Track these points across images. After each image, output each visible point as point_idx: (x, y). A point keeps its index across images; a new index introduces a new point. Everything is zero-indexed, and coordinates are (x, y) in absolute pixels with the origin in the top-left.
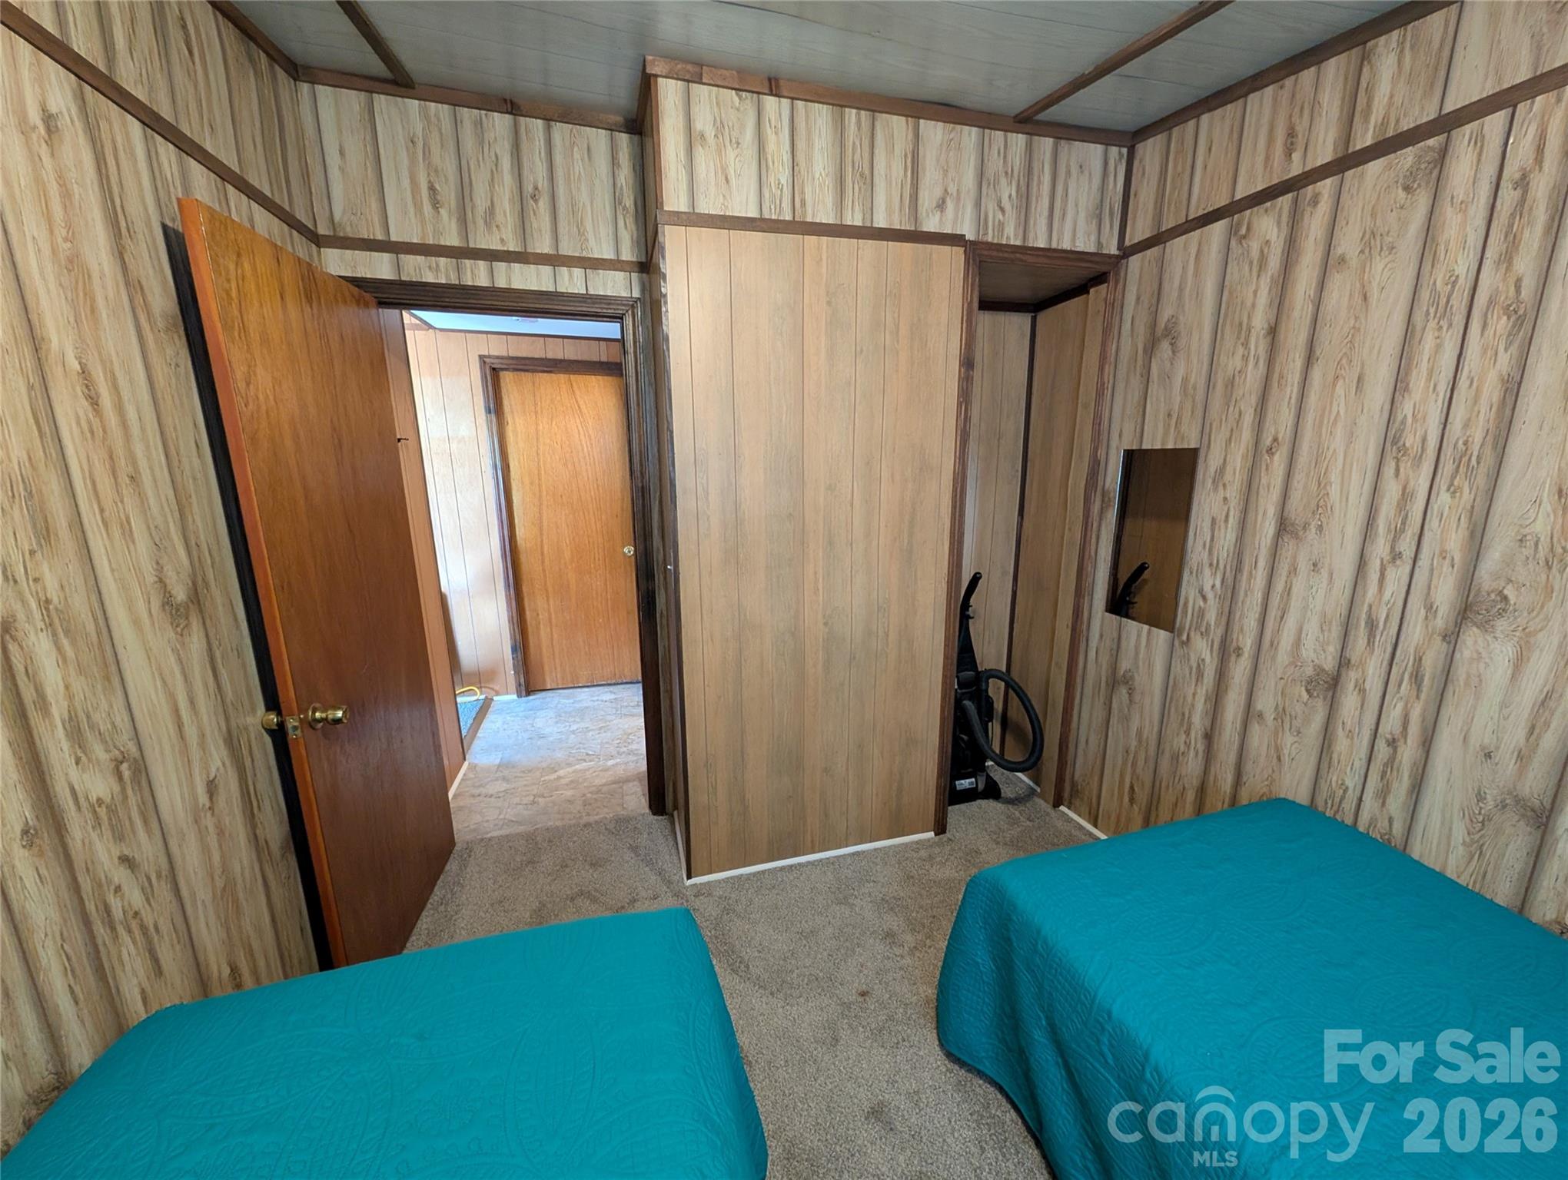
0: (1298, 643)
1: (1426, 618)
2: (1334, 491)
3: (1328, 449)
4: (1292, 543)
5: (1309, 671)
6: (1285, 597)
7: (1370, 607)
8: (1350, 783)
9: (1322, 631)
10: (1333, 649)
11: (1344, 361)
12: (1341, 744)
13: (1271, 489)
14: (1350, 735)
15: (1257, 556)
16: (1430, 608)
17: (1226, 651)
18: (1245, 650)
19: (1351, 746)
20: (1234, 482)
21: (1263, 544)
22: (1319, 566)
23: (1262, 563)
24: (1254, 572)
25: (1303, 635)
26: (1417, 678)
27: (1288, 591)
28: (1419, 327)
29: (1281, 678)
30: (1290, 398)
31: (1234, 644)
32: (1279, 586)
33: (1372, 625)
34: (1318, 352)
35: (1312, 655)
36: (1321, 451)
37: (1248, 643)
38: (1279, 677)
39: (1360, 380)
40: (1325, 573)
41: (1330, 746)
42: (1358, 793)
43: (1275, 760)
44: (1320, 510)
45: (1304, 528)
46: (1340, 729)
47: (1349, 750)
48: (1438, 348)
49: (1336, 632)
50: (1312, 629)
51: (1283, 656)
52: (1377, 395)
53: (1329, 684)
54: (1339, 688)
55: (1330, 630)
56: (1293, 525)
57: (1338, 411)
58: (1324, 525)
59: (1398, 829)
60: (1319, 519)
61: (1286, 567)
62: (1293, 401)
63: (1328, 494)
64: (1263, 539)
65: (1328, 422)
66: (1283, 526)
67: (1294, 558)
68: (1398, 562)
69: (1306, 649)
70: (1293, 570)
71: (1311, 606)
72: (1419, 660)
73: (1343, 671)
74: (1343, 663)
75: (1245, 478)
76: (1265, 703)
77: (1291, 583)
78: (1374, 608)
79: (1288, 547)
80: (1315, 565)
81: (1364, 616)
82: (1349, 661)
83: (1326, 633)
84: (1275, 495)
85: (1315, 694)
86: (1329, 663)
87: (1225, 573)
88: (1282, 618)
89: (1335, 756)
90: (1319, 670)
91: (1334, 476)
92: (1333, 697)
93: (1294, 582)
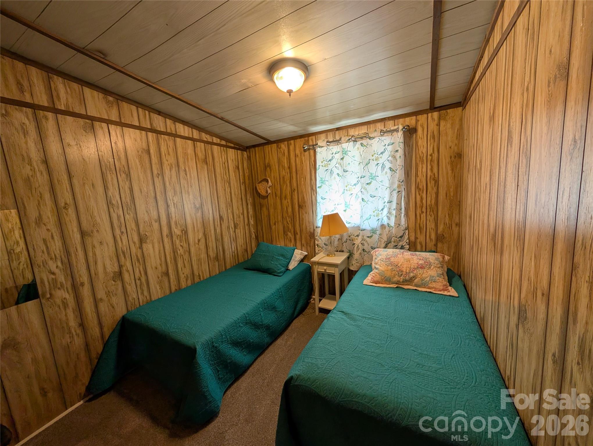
0: (105, 268)
1: (134, 245)
2: (98, 219)
3: (90, 206)
4: (89, 238)
5: (112, 275)
6: (94, 256)
7: (121, 248)
8: (135, 297)
9: (111, 261)
10: (116, 265)
11: (85, 178)
12: (128, 287)
13: (72, 221)
14: (130, 285)
15: (76, 247)
16: (134, 243)
17: (75, 288)
18: (85, 282)
19: (131, 287)
20: (50, 222)
21: (77, 242)
22: (102, 243)
23: (79, 249)
24: (77, 253)
25: (106, 266)
26: (138, 260)
27: (94, 254)
28: (105, 172)
29: (104, 283)
30: (67, 189)
31: (79, 283)
32: (90, 254)
33: (124, 253)
34: (73, 174)
35: (110, 269)
36: (88, 207)
37: (85, 279)
38: (103, 282)
39: (93, 185)
40: (105, 244)
41: (126, 292)
42: (137, 298)
43: (112, 309)
44: (95, 225)
45: (92, 232)
46: (127, 285)
47: (131, 289)
48: (112, 178)
49: (115, 259)
50: (108, 263)
51: (101, 275)
52: (100, 189)
53: (119, 275)
54: (122, 274)
55: (113, 260)
56: (87, 232)
57: (89, 194)
58: (98, 230)
59: (148, 297)
60: (96, 228)
61: (91, 247)
62: (69, 190)
63: (96, 220)
64: (76, 240)
65: (87, 198)
66: (83, 234)
67: (92, 243)
68: (123, 234)
69: (108, 269)
70: (94, 247)
71: (105, 256)
72: (137, 256)
73: (121, 269)
74: (120, 267)
75: (56, 220)
76: (101, 294)
77: (95, 251)
78: (123, 249)
79: (88, 241)
80: (101, 243)
81: (121, 251)
82: (122, 265)
83: (112, 261)
84: (75, 224)
85: (116, 280)
86: (117, 269)
87: (62, 259)
88: (96, 264)
89: (129, 293)
90: (115, 273)
91: (96, 214)
92: (121, 277)
93: (96, 251)
